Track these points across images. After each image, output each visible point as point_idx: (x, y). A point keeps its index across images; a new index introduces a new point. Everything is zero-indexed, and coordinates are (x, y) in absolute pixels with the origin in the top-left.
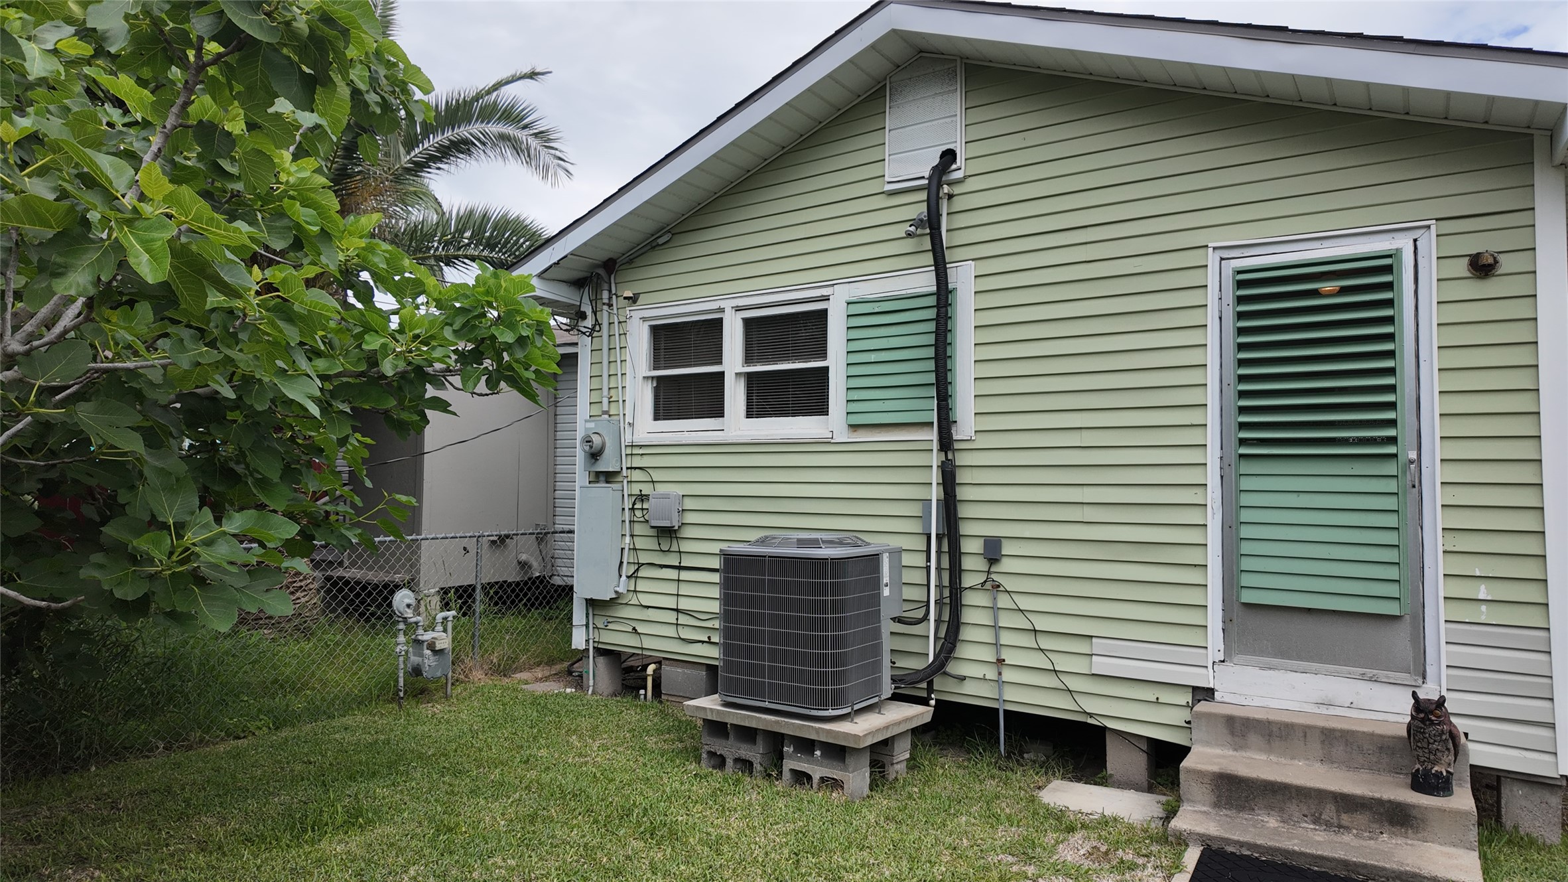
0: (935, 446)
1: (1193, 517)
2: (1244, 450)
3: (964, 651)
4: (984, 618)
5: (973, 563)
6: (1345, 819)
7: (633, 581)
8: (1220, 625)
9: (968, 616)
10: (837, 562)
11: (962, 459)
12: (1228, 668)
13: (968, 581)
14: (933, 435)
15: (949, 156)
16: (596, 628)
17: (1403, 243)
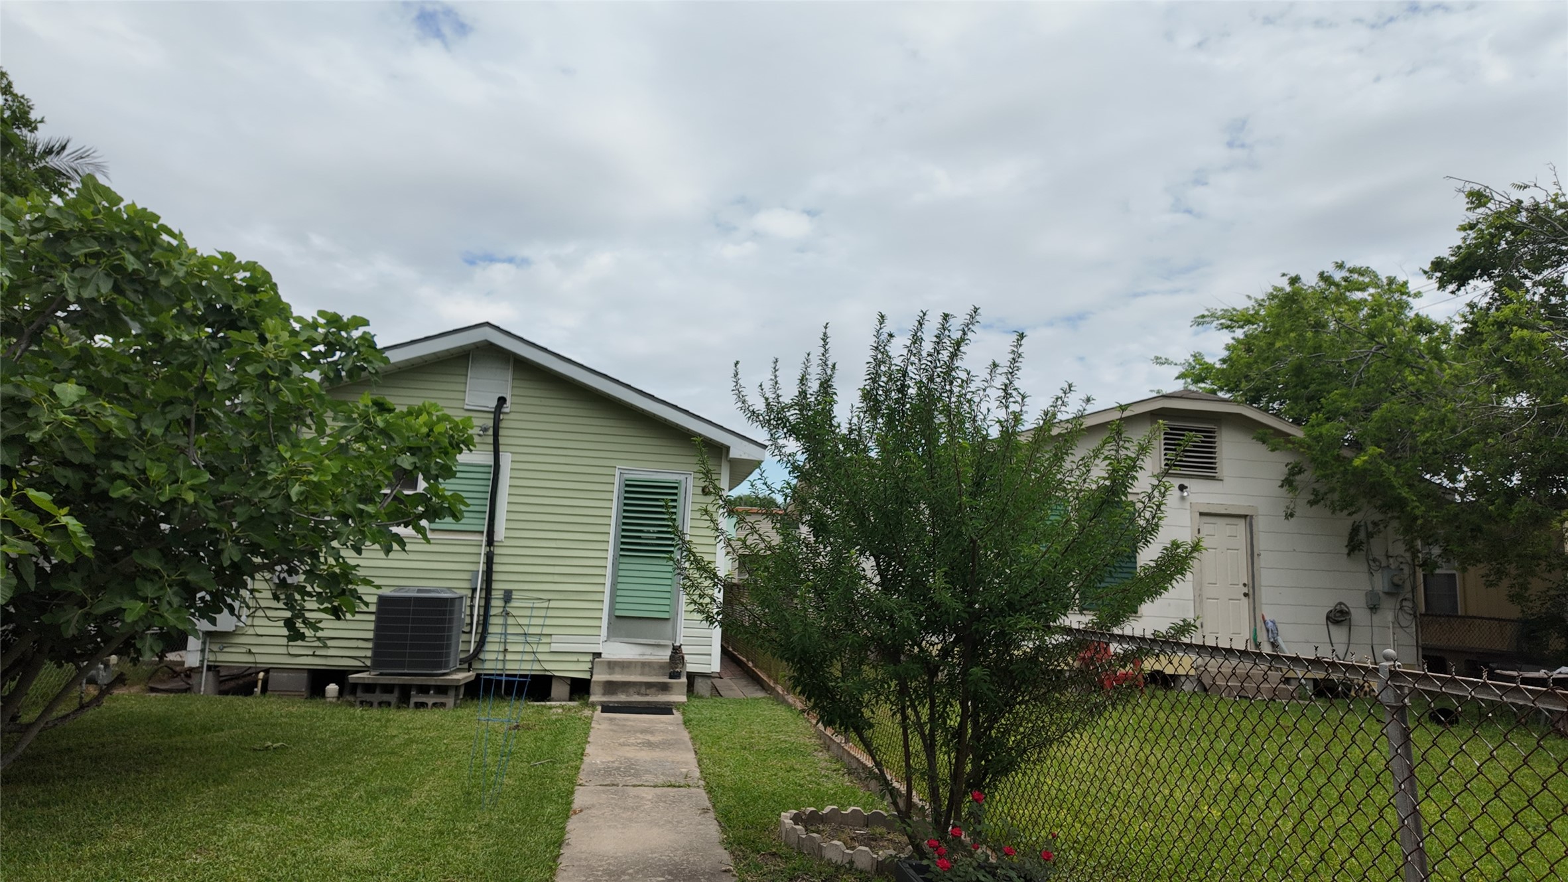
0: (484, 543)
1: (600, 580)
2: (622, 553)
3: (488, 647)
4: (498, 630)
5: (497, 603)
6: (648, 692)
7: (250, 619)
8: (606, 625)
9: (491, 629)
10: (446, 599)
11: (497, 551)
12: (608, 643)
13: (493, 612)
14: (484, 538)
15: (502, 400)
16: (211, 651)
17: (682, 478)
